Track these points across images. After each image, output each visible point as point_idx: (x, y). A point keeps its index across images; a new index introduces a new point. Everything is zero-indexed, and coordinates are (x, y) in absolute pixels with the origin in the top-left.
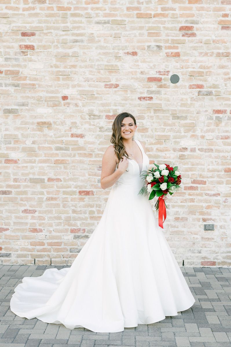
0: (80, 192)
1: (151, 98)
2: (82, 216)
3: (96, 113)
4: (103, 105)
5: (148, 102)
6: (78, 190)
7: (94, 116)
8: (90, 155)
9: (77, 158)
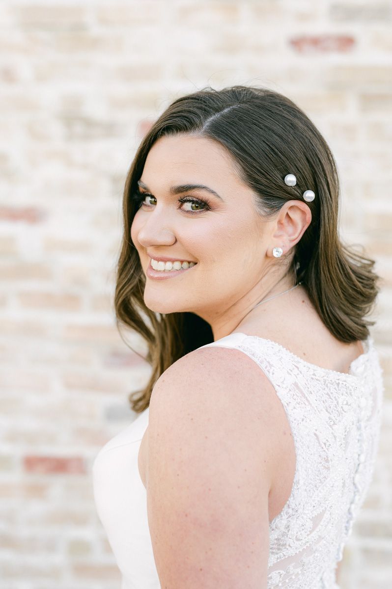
0: (31, 463)
1: (347, 42)
2: (39, 560)
3: (97, 110)
4: (129, 74)
5: (335, 59)
6: (19, 451)
7: (89, 123)
8: (70, 301)
9: (15, 313)
